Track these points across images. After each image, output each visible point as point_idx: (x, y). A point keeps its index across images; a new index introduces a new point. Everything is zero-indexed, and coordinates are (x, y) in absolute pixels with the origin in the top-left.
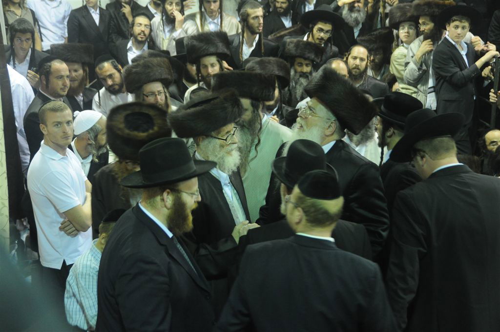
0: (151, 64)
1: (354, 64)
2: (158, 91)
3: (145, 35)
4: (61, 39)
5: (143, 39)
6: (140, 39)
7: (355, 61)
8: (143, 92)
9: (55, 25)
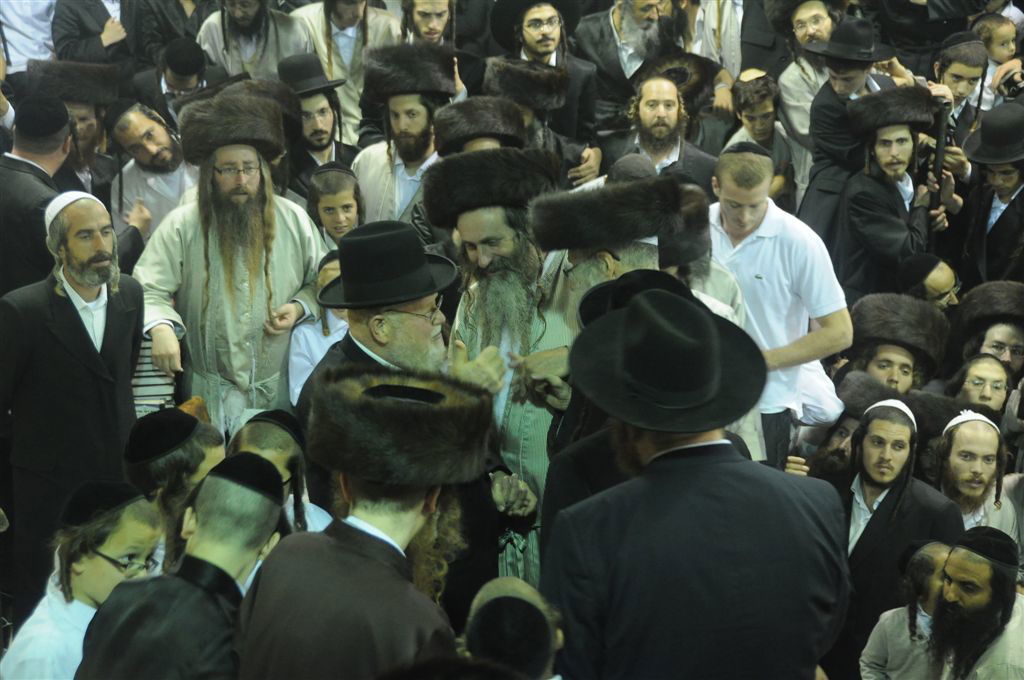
0: (237, 107)
1: (654, 117)
2: (245, 163)
4: (43, 50)
8: (214, 162)
9: (27, 21)
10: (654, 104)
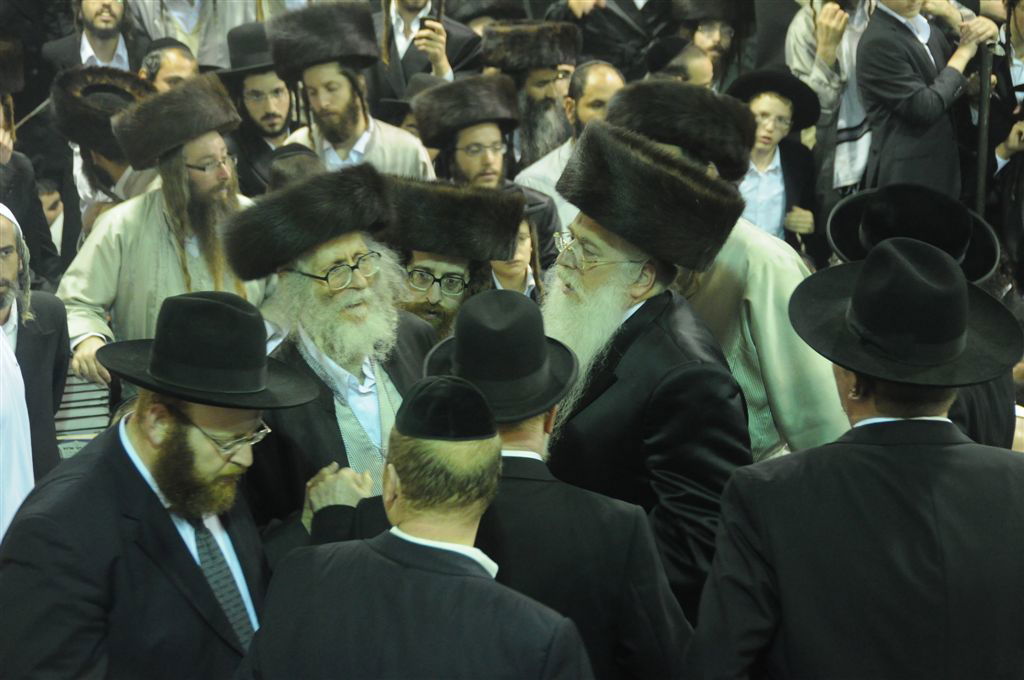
3: (113, 15)
5: (110, 26)
6: (102, 25)
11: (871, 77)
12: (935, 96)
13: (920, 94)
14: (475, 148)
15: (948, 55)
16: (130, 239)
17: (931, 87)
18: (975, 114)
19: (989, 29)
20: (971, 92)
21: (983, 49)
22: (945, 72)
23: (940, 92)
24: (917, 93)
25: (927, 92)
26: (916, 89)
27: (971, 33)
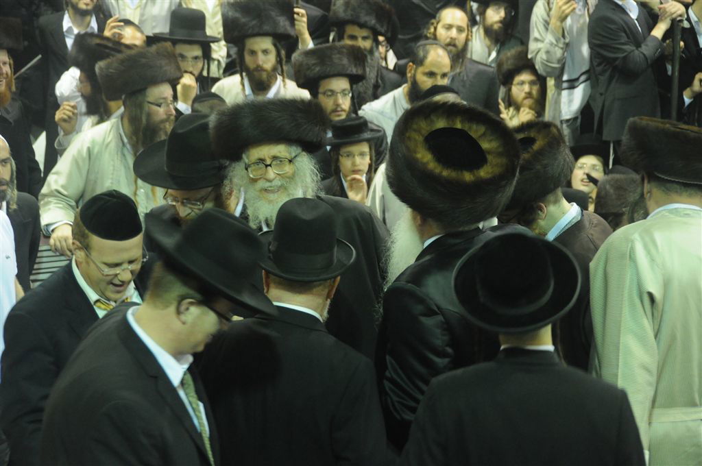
7: (449, 33)
10: (449, 27)
11: (598, 42)
12: (641, 55)
13: (632, 54)
14: (330, 93)
15: (651, 28)
16: (96, 150)
17: (639, 49)
18: (669, 68)
19: (679, 9)
20: (666, 53)
21: (675, 23)
22: (649, 39)
23: (645, 53)
24: (630, 53)
25: (636, 52)
26: (629, 51)
27: (667, 12)
